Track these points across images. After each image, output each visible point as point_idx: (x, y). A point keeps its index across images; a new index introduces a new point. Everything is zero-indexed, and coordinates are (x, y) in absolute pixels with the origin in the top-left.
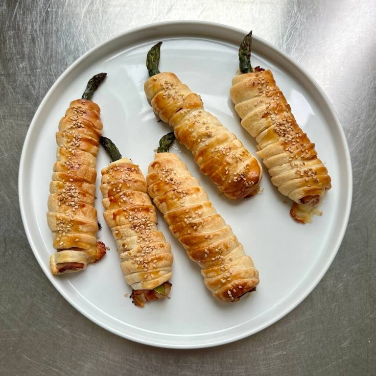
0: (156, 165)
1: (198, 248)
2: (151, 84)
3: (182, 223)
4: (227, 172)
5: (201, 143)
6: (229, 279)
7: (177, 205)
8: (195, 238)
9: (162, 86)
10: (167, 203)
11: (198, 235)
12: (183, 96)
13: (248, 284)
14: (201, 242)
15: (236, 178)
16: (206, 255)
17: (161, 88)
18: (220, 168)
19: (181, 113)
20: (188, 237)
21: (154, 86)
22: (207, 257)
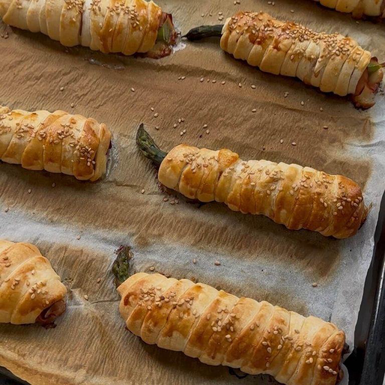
0: (131, 299)
1: (254, 349)
2: (168, 168)
3: (213, 335)
4: (325, 204)
5: (273, 193)
6: (314, 353)
7: (192, 321)
8: (241, 339)
9: (182, 161)
10: (177, 330)
11: (242, 334)
12: (214, 158)
13: (336, 341)
14: (252, 339)
15: (339, 204)
16: (269, 348)
17: (184, 164)
18: (314, 205)
19: (225, 176)
20: (233, 347)
21: (174, 168)
22: (272, 351)
